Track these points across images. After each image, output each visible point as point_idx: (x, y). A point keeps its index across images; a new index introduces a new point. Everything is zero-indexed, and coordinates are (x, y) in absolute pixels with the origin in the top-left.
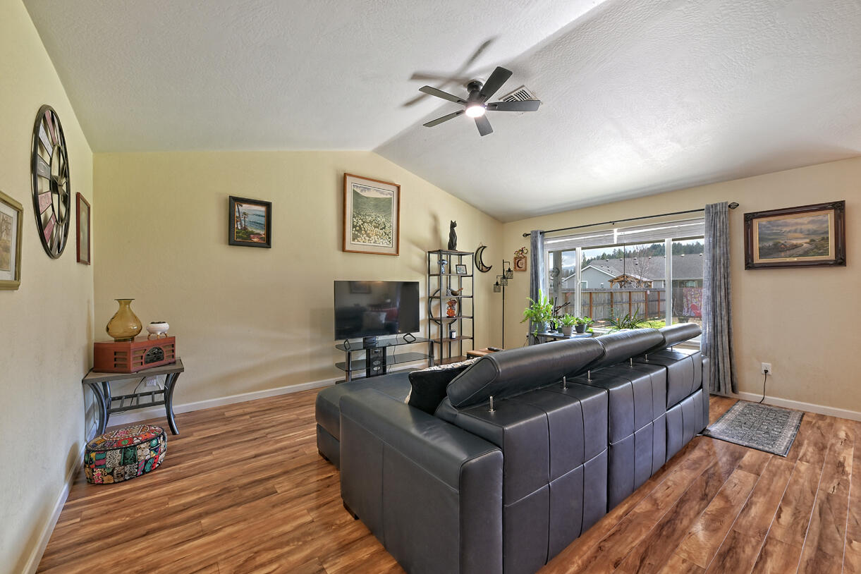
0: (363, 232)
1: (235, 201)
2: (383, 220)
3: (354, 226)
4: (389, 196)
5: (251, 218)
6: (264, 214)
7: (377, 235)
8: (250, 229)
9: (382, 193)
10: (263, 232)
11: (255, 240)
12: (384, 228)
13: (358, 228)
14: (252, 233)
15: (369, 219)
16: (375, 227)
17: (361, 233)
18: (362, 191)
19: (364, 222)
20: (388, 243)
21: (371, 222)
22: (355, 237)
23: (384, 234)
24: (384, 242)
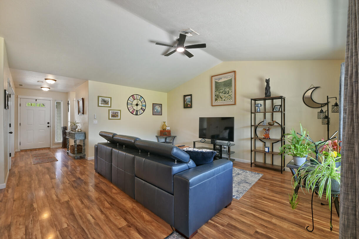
0: (219, 97)
1: (185, 96)
2: (228, 89)
3: (216, 96)
4: (230, 78)
5: (188, 100)
6: (190, 98)
7: (225, 97)
8: (188, 103)
9: (227, 78)
10: (190, 104)
11: (189, 106)
12: (229, 93)
13: (217, 96)
14: (188, 104)
15: (221, 91)
16: (224, 94)
17: (218, 98)
18: (218, 80)
19: (219, 93)
20: (231, 99)
21: (222, 92)
22: (216, 100)
23: (228, 96)
24: (228, 99)
